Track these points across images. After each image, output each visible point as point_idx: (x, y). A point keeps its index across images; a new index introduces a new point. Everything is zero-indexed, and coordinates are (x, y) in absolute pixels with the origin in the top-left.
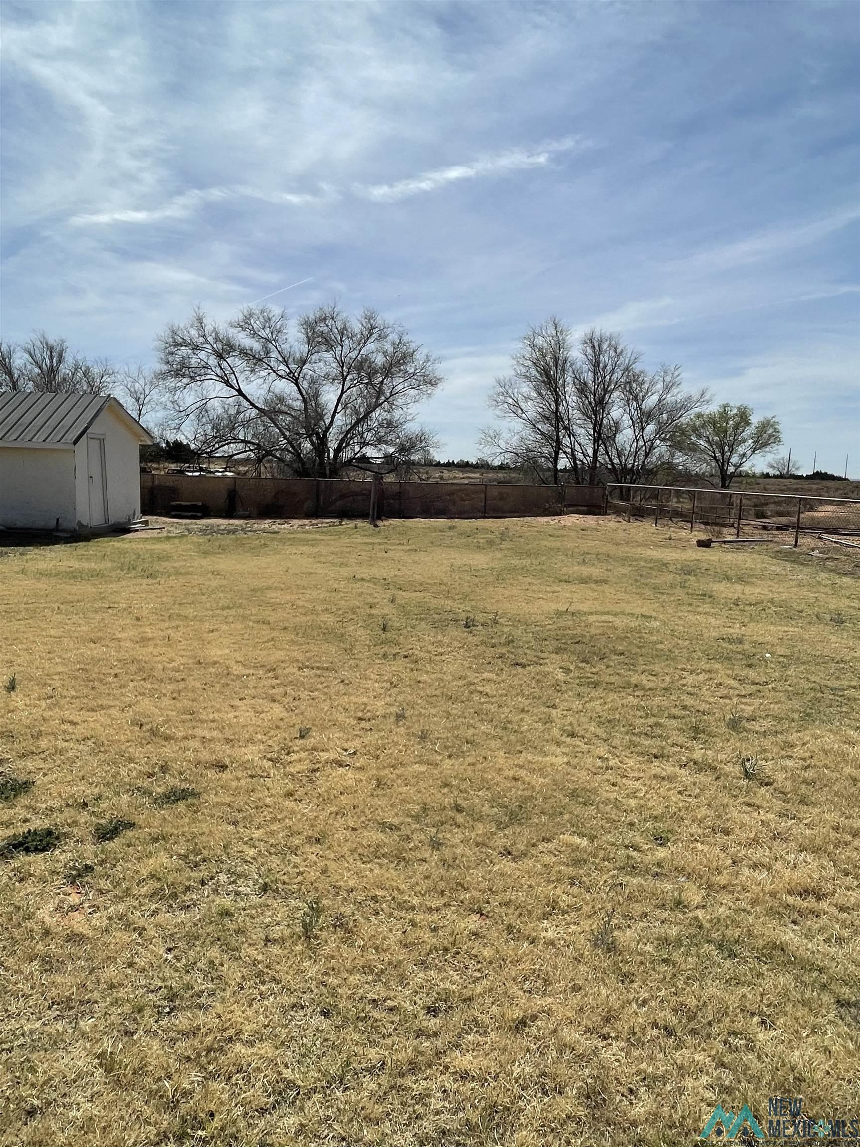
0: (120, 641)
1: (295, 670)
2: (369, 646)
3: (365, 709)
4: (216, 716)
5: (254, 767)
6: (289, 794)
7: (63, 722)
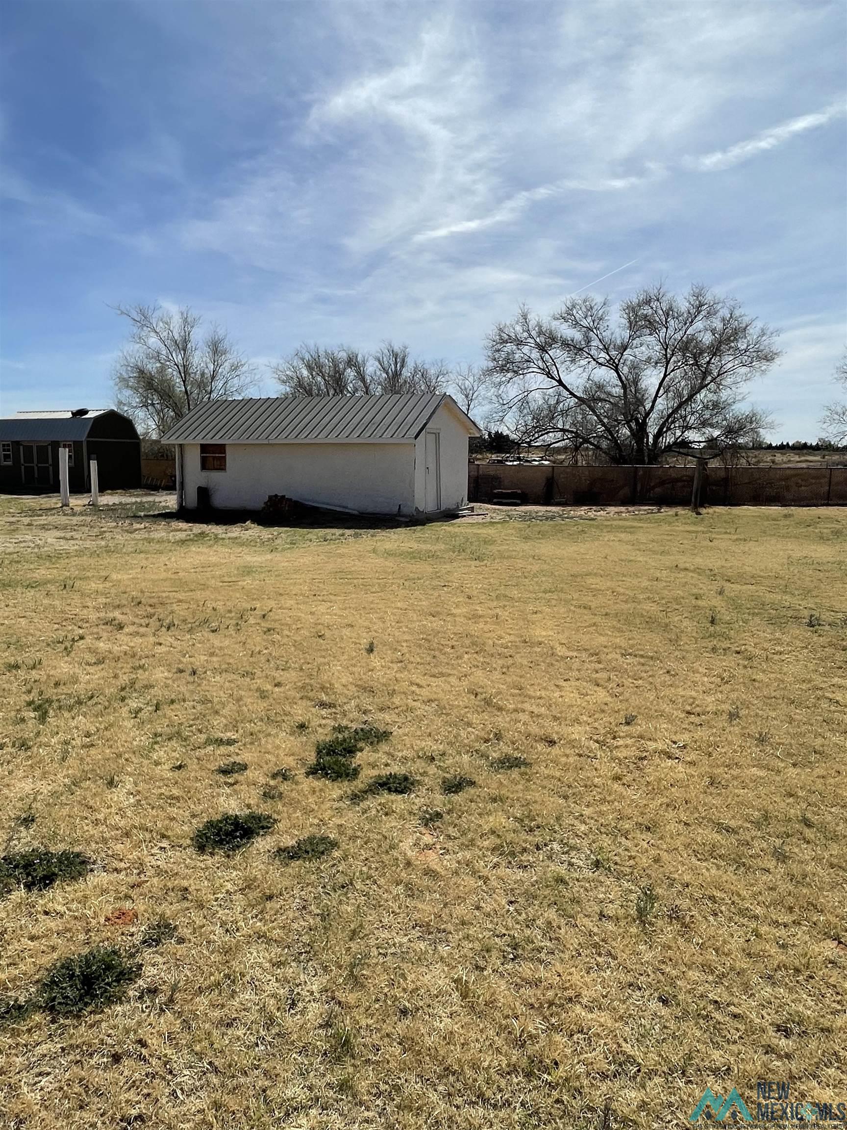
0: (455, 617)
1: (619, 656)
2: (696, 639)
3: (693, 703)
4: (543, 693)
5: (581, 747)
6: (617, 778)
7: (412, 684)
